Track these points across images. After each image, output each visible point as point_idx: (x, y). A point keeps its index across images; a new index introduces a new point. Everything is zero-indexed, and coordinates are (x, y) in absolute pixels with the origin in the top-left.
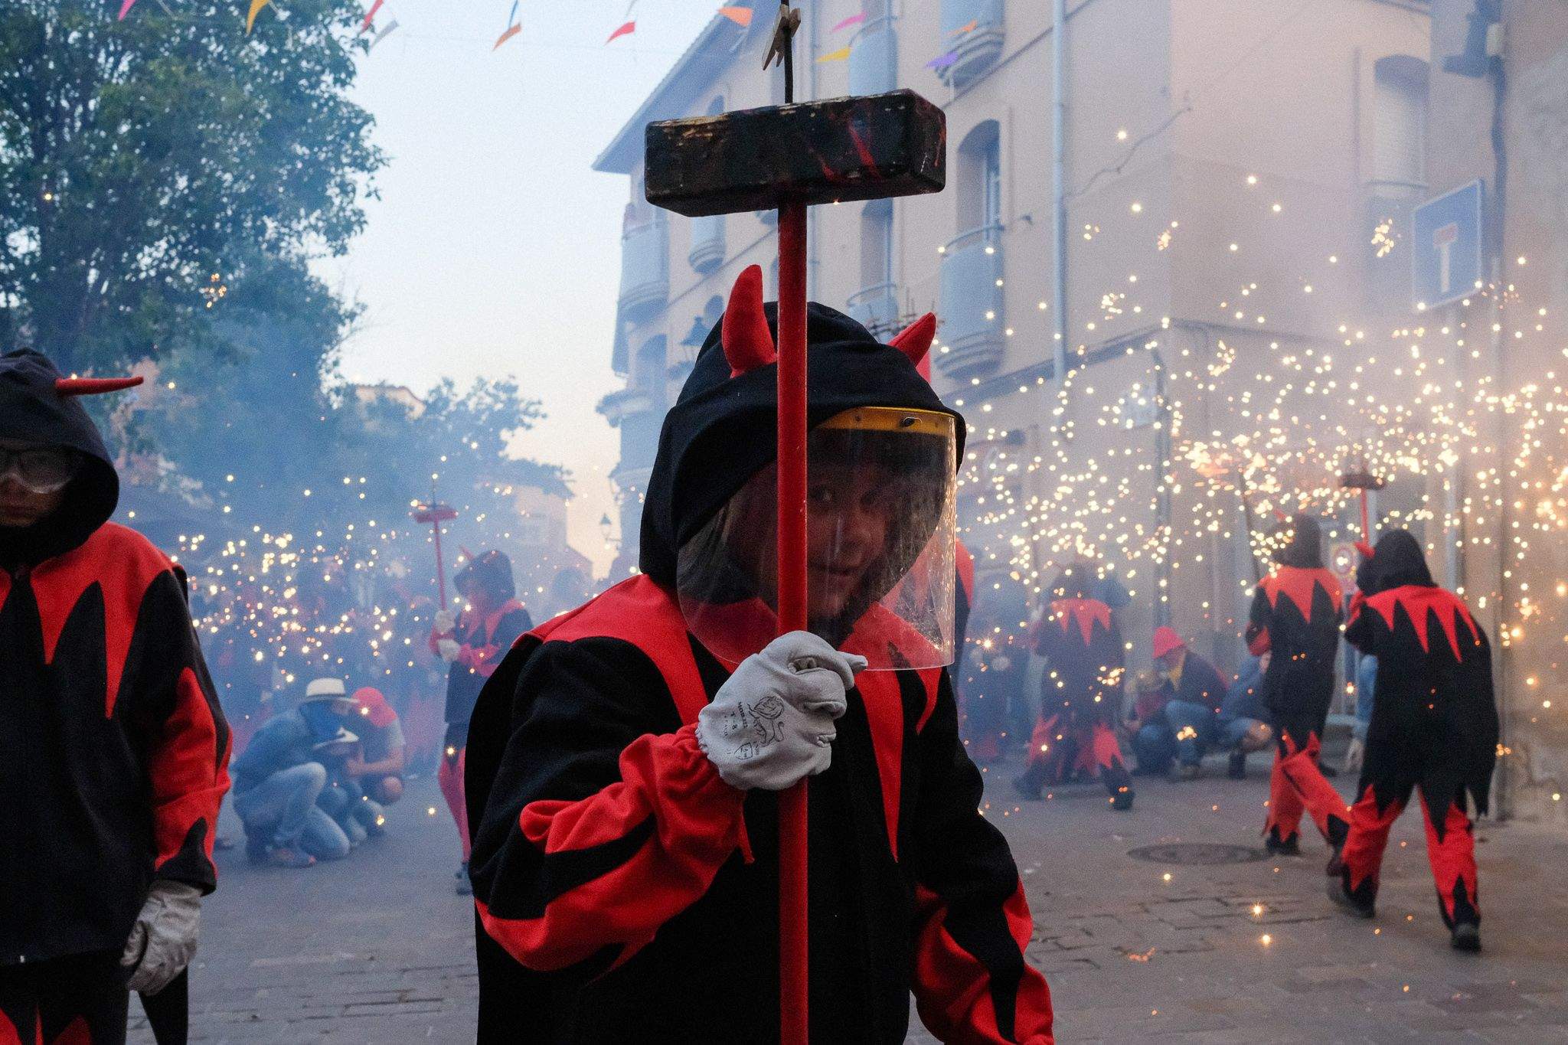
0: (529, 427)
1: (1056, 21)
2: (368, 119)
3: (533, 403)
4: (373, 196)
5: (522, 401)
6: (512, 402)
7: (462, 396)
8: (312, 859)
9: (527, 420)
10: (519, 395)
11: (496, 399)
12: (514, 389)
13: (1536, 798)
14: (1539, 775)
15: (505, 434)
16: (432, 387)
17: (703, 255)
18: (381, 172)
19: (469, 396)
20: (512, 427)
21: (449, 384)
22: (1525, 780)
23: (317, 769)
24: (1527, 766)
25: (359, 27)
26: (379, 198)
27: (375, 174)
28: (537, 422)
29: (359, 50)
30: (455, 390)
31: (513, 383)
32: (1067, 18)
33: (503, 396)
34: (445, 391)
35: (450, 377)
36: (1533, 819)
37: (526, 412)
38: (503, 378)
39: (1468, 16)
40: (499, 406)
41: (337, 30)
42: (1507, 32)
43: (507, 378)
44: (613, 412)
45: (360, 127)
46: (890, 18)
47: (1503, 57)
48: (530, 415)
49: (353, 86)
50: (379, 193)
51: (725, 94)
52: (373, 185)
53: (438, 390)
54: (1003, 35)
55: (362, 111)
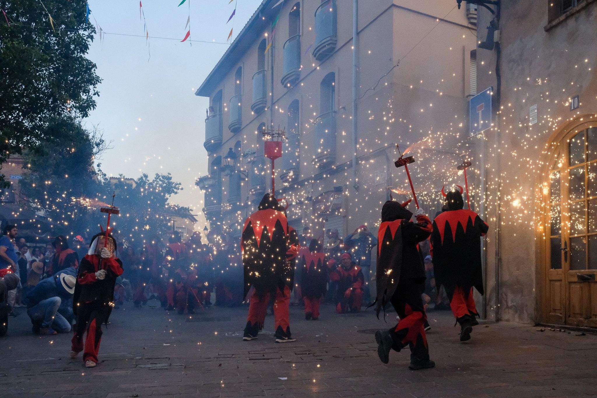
0: (176, 193)
1: (354, 35)
2: (94, 66)
3: (178, 184)
4: (97, 95)
5: (173, 183)
6: (170, 184)
7: (151, 181)
8: (56, 332)
9: (175, 190)
10: (172, 180)
11: (164, 182)
12: (171, 178)
13: (509, 313)
14: (510, 304)
15: (167, 196)
16: (139, 177)
17: (234, 125)
18: (98, 85)
19: (154, 181)
20: (170, 193)
21: (146, 176)
22: (505, 306)
23: (58, 299)
24: (506, 301)
25: (90, 31)
26: (99, 96)
27: (96, 86)
28: (179, 191)
29: (89, 40)
30: (148, 179)
31: (170, 176)
32: (358, 34)
33: (166, 181)
34: (144, 179)
35: (146, 173)
36: (508, 320)
37: (175, 188)
38: (166, 174)
39: (488, 28)
40: (165, 185)
41: (81, 32)
42: (501, 33)
43: (168, 175)
44: (201, 185)
45: (92, 68)
46: (299, 36)
47: (499, 42)
48: (176, 189)
49: (87, 53)
50: (99, 93)
51: (242, 66)
52: (96, 90)
53: (142, 178)
54: (336, 41)
55: (91, 62)
